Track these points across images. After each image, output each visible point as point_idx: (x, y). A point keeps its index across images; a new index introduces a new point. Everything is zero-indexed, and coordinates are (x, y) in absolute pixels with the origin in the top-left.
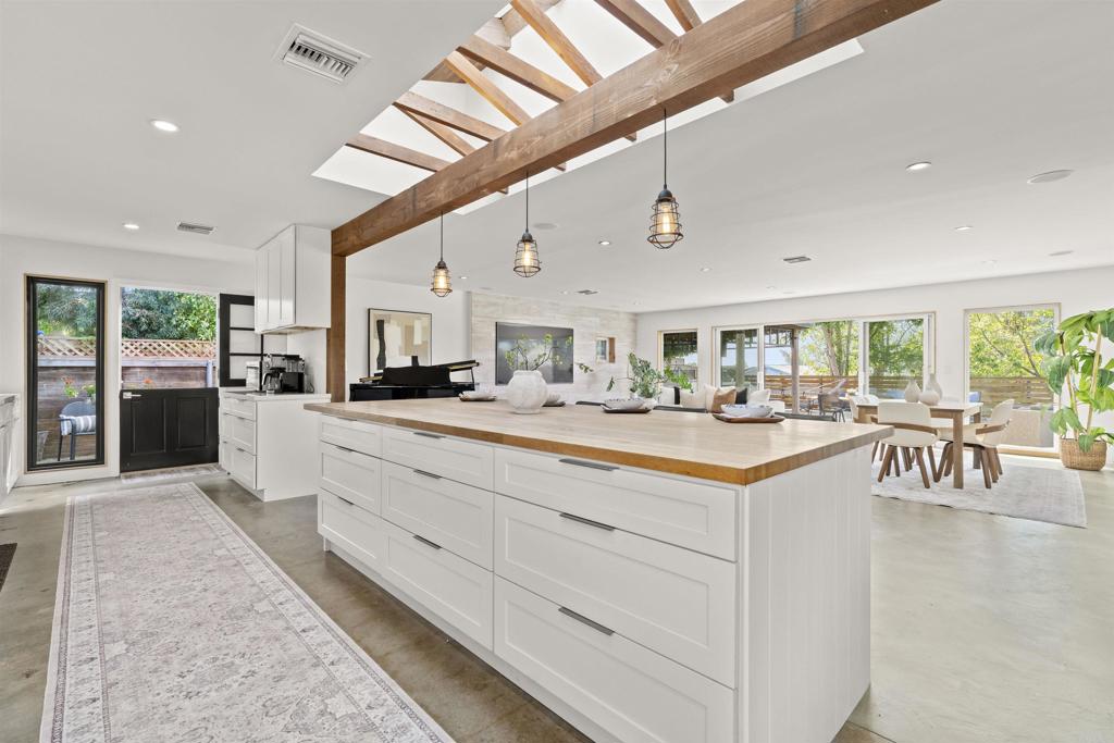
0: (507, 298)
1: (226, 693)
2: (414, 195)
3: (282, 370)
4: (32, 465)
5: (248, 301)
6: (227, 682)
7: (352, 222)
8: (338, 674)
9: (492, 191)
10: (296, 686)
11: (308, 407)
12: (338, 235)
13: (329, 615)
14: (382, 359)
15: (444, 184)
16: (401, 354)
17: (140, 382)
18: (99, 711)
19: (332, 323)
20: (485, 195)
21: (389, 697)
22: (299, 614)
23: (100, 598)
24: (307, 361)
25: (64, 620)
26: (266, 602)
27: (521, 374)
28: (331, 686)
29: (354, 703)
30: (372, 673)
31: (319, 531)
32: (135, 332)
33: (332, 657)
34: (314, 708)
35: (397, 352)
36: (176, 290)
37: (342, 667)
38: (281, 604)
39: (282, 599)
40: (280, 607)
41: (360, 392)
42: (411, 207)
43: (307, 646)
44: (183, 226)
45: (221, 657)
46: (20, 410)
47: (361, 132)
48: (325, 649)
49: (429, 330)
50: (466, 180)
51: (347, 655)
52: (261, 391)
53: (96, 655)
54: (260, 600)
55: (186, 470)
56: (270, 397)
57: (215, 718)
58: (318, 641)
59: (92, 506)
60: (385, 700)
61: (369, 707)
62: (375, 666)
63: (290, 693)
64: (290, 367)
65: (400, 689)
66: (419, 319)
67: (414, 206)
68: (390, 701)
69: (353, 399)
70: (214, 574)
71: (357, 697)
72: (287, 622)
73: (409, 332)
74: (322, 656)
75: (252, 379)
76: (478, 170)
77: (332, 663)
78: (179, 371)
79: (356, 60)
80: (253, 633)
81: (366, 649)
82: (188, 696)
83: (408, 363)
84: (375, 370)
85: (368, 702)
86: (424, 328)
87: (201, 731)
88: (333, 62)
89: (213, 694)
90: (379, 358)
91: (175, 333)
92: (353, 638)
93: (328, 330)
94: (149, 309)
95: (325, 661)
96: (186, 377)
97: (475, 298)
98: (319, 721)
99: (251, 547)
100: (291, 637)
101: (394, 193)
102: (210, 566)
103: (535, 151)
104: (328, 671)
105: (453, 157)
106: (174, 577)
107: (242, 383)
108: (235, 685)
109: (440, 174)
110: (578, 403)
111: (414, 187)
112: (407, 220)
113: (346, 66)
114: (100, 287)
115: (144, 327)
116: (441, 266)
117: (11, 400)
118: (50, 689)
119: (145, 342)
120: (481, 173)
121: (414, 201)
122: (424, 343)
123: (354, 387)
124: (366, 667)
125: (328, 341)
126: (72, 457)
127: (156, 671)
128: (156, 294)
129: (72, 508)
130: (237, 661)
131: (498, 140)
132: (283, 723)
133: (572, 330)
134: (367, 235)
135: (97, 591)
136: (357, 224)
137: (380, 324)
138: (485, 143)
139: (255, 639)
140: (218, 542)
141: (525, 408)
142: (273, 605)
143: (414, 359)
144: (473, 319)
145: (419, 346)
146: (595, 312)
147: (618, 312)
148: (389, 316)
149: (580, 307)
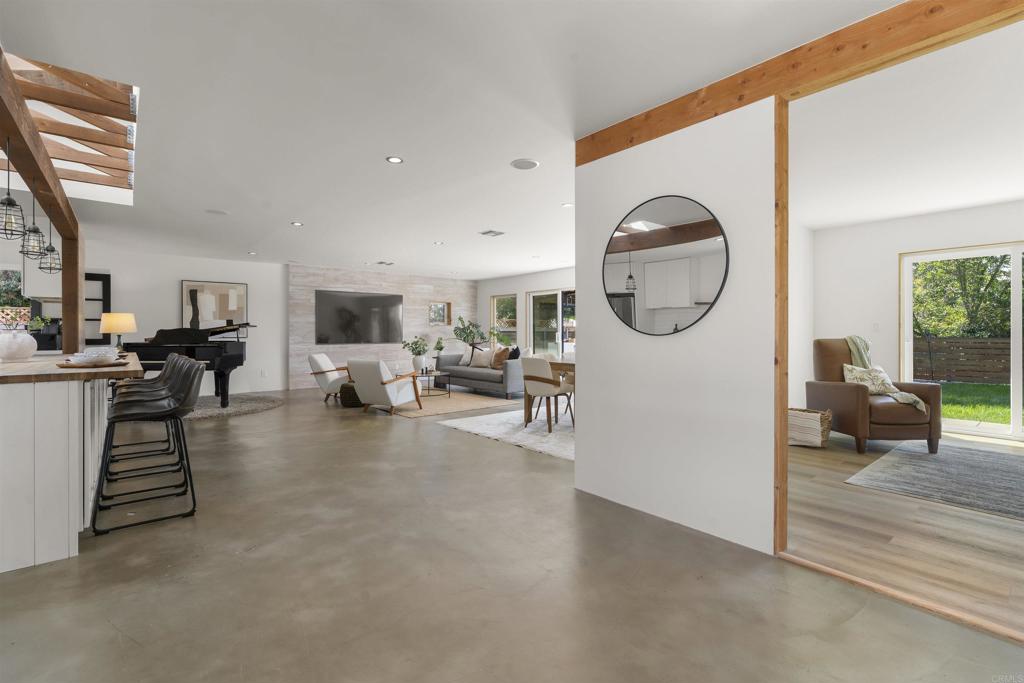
14: (195, 321)
16: (215, 317)
35: (211, 316)
49: (245, 297)
73: (223, 300)
83: (222, 323)
86: (239, 297)
90: (192, 320)
97: (291, 270)
122: (240, 309)
137: (193, 295)
143: (230, 322)
144: (291, 288)
145: (234, 311)
146: (428, 280)
147: (455, 280)
148: (202, 286)
149: (410, 276)
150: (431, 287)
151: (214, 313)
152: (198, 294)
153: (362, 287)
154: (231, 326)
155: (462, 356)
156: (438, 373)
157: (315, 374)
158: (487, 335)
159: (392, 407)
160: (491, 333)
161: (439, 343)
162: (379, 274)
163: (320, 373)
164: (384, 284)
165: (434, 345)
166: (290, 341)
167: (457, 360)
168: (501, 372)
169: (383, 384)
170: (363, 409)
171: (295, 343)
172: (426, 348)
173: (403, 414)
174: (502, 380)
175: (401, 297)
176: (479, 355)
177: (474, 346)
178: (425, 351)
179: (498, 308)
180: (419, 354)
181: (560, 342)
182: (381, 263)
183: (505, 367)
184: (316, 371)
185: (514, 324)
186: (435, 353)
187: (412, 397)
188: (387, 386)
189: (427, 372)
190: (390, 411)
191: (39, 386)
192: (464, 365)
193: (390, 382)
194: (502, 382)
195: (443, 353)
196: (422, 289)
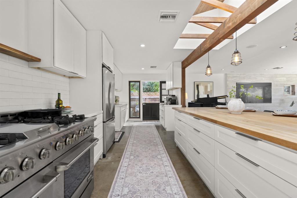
0: (241, 74)
1: (146, 175)
2: (201, 47)
3: (171, 99)
4: (130, 117)
5: (165, 82)
6: (147, 172)
7: (186, 59)
8: (170, 181)
9: (224, 39)
10: (160, 180)
11: (173, 108)
12: (183, 63)
13: (173, 164)
14: (198, 95)
15: (209, 41)
16: (204, 94)
17: (148, 102)
18: (126, 169)
19: (182, 86)
20: (222, 41)
21: (181, 193)
22: (166, 161)
23: (133, 146)
24: (177, 97)
25: (127, 149)
26: (160, 156)
27: (233, 100)
28: (167, 183)
29: (172, 191)
30: (179, 184)
31: (175, 141)
32: (147, 91)
33: (170, 175)
34: (162, 188)
35: (203, 94)
36: (153, 82)
37: (172, 179)
38: (163, 157)
39: (163, 156)
40: (162, 158)
41: (191, 105)
42: (200, 51)
43: (165, 170)
44: (151, 67)
45: (148, 166)
46: (128, 106)
47: (182, 33)
48: (169, 173)
50: (215, 38)
51: (174, 176)
52: (167, 104)
53: (129, 157)
54: (159, 155)
55: (154, 121)
56: (168, 105)
57: (143, 180)
58: (168, 170)
59: (137, 127)
60: (180, 194)
61: (175, 194)
62: (180, 183)
63: (158, 181)
64: (173, 98)
65: (185, 192)
66: (209, 83)
67: (201, 50)
68: (181, 195)
69: (189, 106)
70: (152, 146)
71: (173, 189)
72: (163, 162)
73: (206, 88)
74: (168, 174)
75: (165, 102)
76: (218, 34)
77: (170, 177)
78: (154, 99)
79: (176, 14)
80: (155, 163)
81: (179, 177)
82: (140, 173)
83: (206, 96)
84: (196, 98)
85: (175, 192)
86: (211, 86)
87: (140, 182)
88: (171, 17)
89: (144, 174)
90: (197, 96)
91: (154, 91)
92: (177, 172)
93: (181, 88)
94: (149, 86)
95: (168, 176)
96: (155, 100)
97: (228, 76)
98: (163, 192)
99: (161, 141)
100: (163, 166)
101: (195, 48)
102: (152, 144)
103: (238, 20)
104: (168, 179)
105: (211, 32)
106: (145, 145)
107: (163, 102)
108: (149, 174)
109: (208, 38)
110: (265, 111)
111: (200, 45)
112: (199, 55)
113: (174, 17)
114: (139, 82)
115: (148, 90)
116: (209, 67)
117: (127, 105)
118: (121, 162)
119: (148, 93)
120: (220, 34)
121: (201, 48)
122: (211, 91)
123: (189, 103)
124: (178, 182)
125: (181, 91)
126: (137, 116)
127: (136, 165)
128: (150, 83)
129: (134, 126)
130: (151, 168)
131: (225, 22)
132: (155, 188)
133: (271, 83)
134: (189, 62)
135: (133, 144)
136: (187, 59)
137: (198, 86)
138: (221, 24)
139: (155, 164)
140: (155, 139)
141: (234, 112)
142: (161, 157)
143: (208, 95)
144: (228, 82)
146: (283, 75)
148: (200, 83)
149: (275, 74)
151: (203, 92)
164: (263, 79)
196: (281, 79)
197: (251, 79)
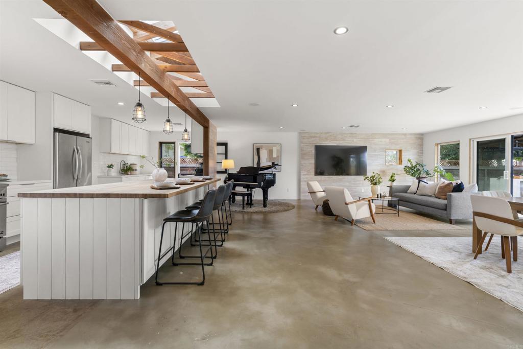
14: (259, 162)
16: (267, 161)
49: (280, 151)
66: (275, 146)
73: (270, 152)
86: (277, 150)
97: (302, 135)
114: (174, 143)
122: (278, 156)
137: (258, 150)
143: (273, 163)
144: (302, 145)
145: (275, 158)
146: (385, 135)
147: (405, 135)
148: (262, 146)
149: (373, 134)
150: (387, 140)
151: (267, 159)
152: (260, 150)
153: (341, 142)
154: (274, 165)
155: (410, 187)
156: (390, 198)
157: (310, 193)
158: (431, 172)
159: (353, 220)
160: (434, 170)
161: (392, 176)
162: (352, 133)
163: (313, 193)
164: (355, 140)
165: (389, 177)
166: (302, 174)
167: (406, 189)
168: (445, 202)
169: (347, 204)
170: (334, 217)
171: (304, 175)
172: (381, 180)
173: (361, 225)
174: (446, 208)
175: (366, 147)
176: (425, 186)
177: (420, 180)
178: (380, 183)
179: (441, 152)
180: (375, 184)
181: (509, 178)
182: (352, 126)
183: (449, 198)
184: (311, 191)
185: (457, 164)
186: (389, 184)
187: (368, 215)
188: (349, 206)
189: (381, 197)
190: (351, 222)
191: (123, 199)
192: (411, 193)
193: (352, 203)
194: (446, 210)
195: (395, 184)
196: (381, 141)
197: (337, 141)
